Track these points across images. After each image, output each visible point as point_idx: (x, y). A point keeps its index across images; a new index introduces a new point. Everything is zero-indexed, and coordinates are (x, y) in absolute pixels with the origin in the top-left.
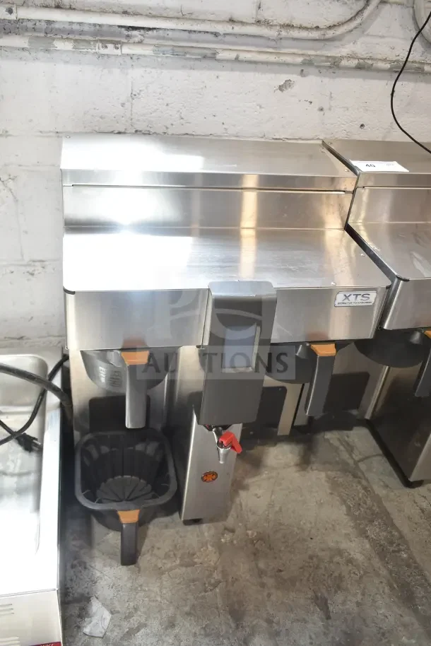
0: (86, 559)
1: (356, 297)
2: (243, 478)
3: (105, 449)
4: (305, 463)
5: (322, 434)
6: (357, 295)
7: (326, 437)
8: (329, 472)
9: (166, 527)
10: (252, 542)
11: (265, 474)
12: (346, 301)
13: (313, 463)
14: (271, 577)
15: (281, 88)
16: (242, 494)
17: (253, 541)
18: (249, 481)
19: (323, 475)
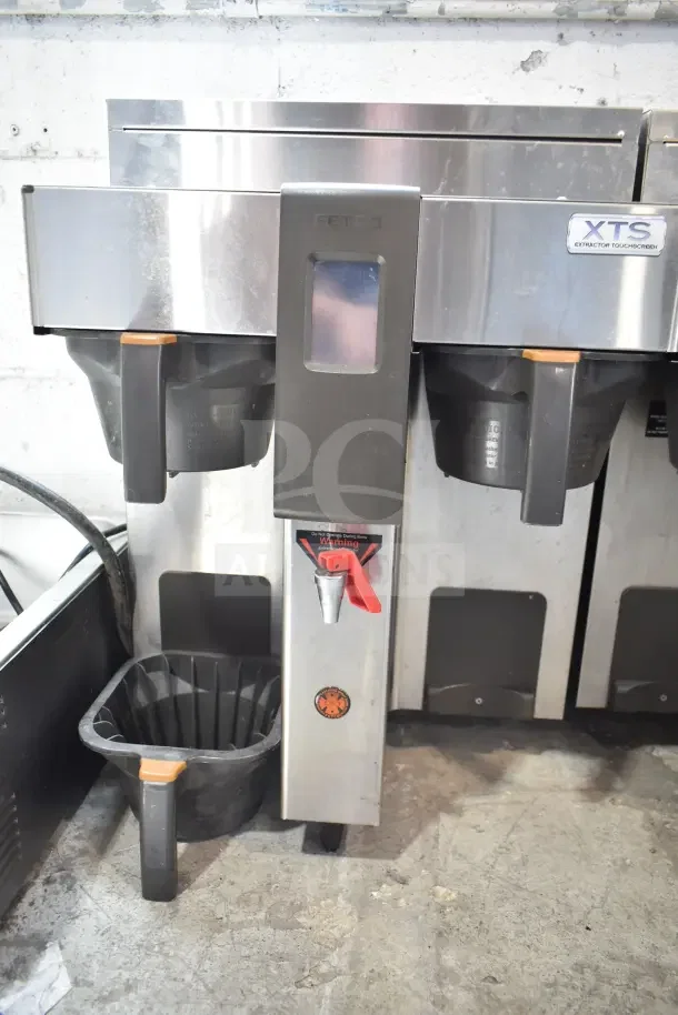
0: (80, 872)
1: (617, 231)
2: (454, 794)
3: (184, 687)
4: (600, 788)
5: (648, 749)
6: (618, 224)
7: (655, 753)
8: (654, 814)
9: (265, 849)
10: (441, 910)
11: (505, 794)
12: (593, 239)
13: (620, 792)
14: (468, 988)
15: (524, 66)
16: (446, 820)
17: (444, 907)
18: (466, 801)
19: (638, 815)
